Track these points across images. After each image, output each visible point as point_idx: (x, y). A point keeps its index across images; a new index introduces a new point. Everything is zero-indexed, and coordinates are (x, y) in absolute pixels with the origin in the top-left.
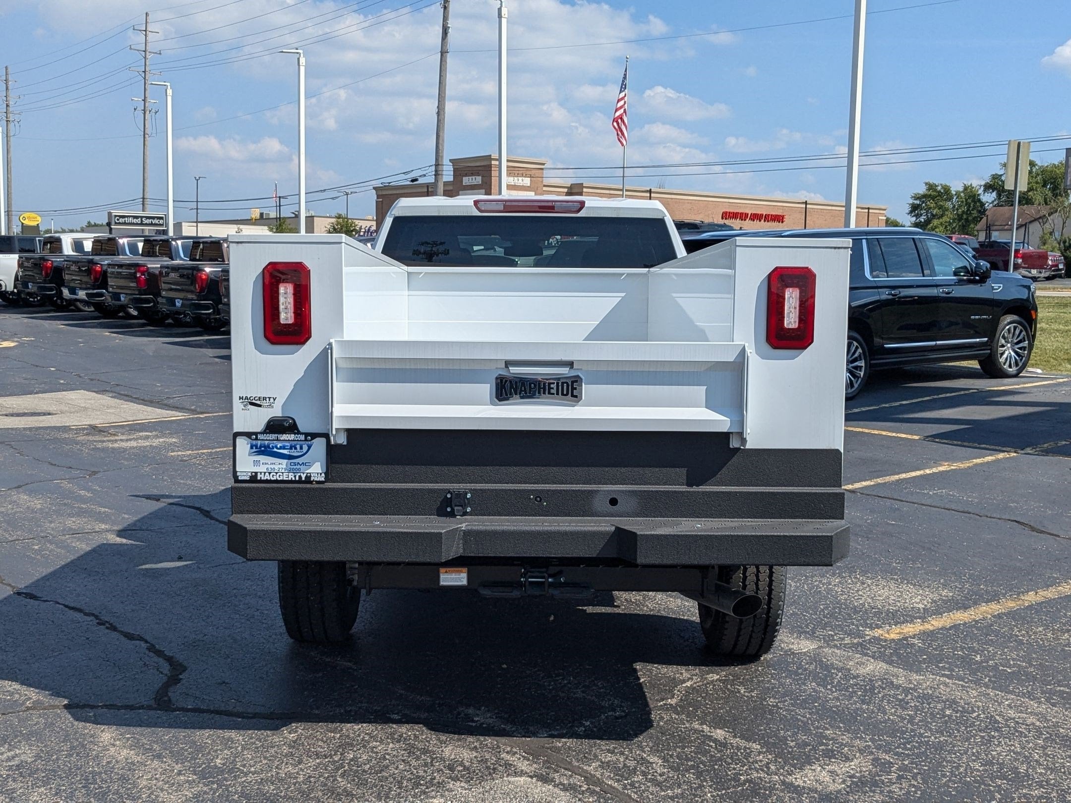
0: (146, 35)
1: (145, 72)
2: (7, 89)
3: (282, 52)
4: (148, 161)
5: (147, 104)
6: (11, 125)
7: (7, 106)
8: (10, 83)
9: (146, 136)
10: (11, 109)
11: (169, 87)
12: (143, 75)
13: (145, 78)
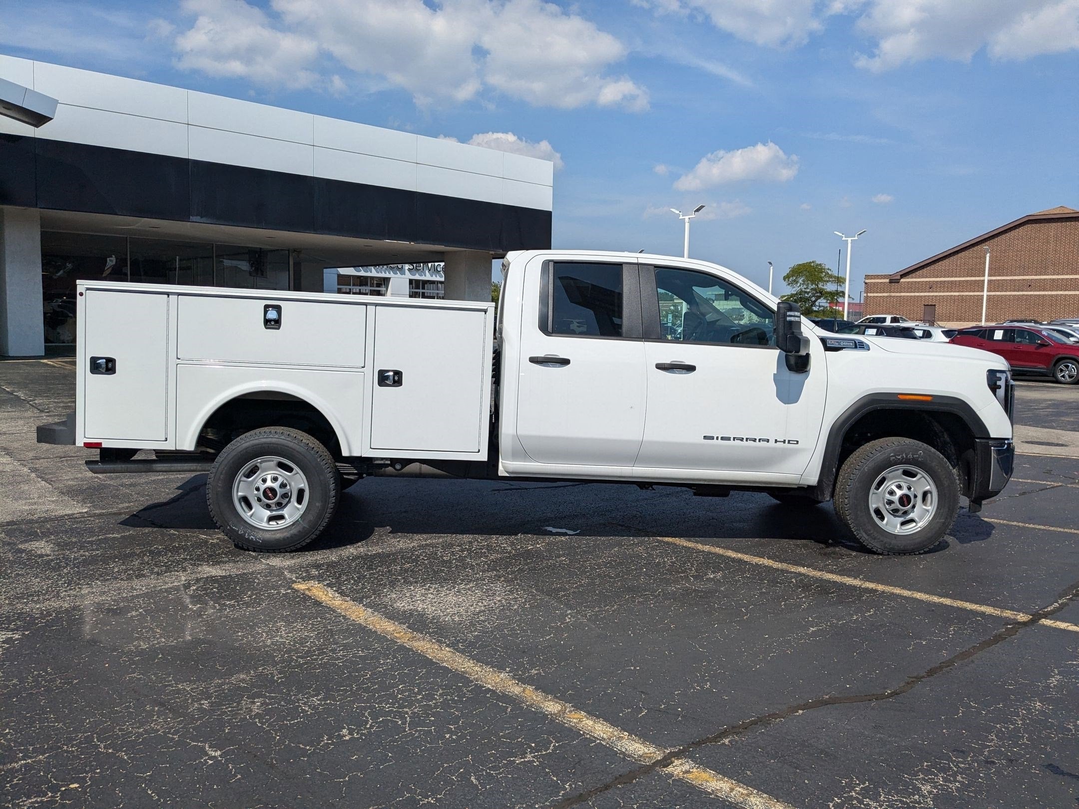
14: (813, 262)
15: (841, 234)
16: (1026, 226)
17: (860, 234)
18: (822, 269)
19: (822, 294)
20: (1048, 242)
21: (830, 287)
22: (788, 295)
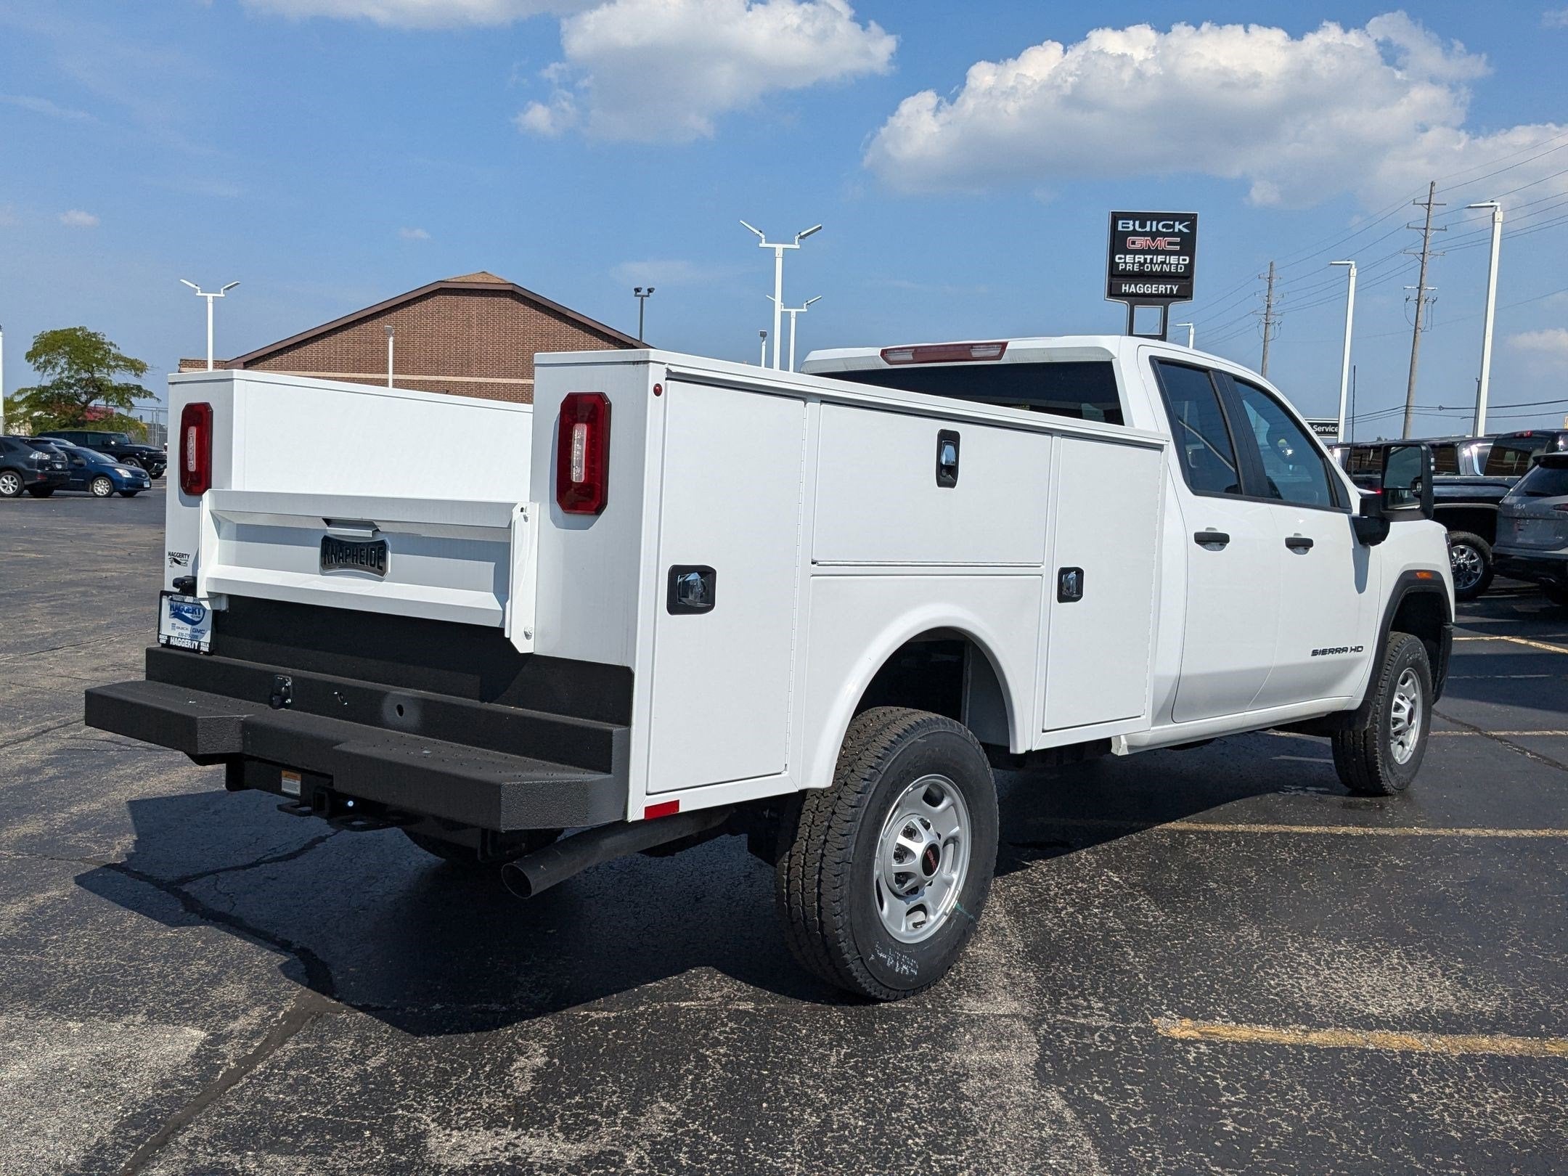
0: (1429, 210)
1: (1423, 254)
2: (1270, 287)
3: (1470, 207)
4: (1417, 361)
5: (1423, 292)
6: (1271, 328)
7: (1269, 306)
8: (1274, 281)
9: (1418, 331)
10: (1272, 310)
11: (1353, 266)
12: (1421, 259)
13: (1423, 262)
14: (81, 329)
15: (193, 286)
16: (437, 298)
17: (228, 288)
18: (98, 342)
19: (99, 388)
20: (470, 327)
21: (119, 378)
22: (32, 389)
